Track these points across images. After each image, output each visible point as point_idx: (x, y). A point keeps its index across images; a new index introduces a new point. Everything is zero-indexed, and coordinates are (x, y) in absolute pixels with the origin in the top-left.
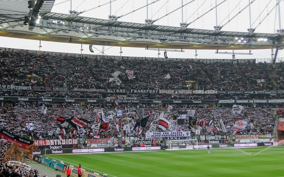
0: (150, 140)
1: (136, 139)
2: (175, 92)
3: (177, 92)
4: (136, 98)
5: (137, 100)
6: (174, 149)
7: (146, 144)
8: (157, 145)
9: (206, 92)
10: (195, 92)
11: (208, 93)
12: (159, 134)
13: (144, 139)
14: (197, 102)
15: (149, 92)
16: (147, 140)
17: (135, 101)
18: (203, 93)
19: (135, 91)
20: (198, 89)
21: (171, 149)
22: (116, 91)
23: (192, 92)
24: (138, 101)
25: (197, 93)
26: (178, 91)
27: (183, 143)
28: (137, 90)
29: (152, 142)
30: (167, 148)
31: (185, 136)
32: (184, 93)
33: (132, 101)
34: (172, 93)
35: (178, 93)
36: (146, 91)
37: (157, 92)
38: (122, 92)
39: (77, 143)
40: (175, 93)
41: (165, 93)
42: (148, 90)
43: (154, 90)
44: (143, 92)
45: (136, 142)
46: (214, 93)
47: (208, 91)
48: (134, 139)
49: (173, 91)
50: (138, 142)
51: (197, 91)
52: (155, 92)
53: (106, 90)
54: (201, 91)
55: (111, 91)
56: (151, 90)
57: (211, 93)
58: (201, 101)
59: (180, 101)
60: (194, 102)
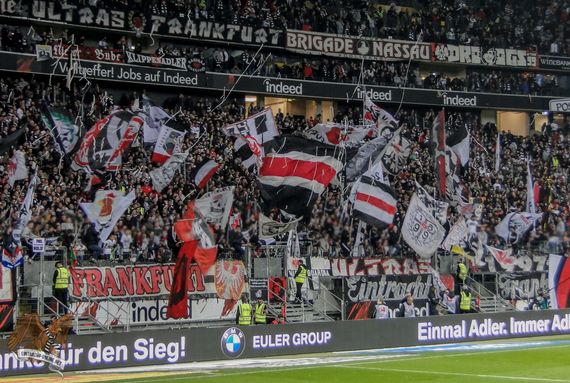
1: (341, 270)
2: (356, 45)
3: (364, 50)
4: (181, 63)
5: (189, 74)
9: (489, 58)
10: (444, 53)
11: (501, 62)
14: (458, 101)
15: (237, 35)
17: (179, 80)
18: (477, 60)
19: (175, 28)
20: (456, 42)
22: (76, 17)
23: (433, 55)
24: (192, 82)
25: (452, 59)
26: (370, 44)
28: (183, 22)
32: (399, 55)
33: (166, 78)
34: (343, 51)
35: (370, 53)
36: (225, 33)
37: (275, 41)
38: (106, 23)
39: (9, 297)
40: (356, 52)
41: (314, 49)
42: (237, 28)
43: (262, 30)
44: (211, 37)
45: (354, 288)
46: (522, 63)
47: (500, 51)
48: (330, 272)
49: (348, 44)
50: (363, 286)
51: (451, 48)
52: (270, 37)
53: (26, 8)
54: (468, 48)
55: (51, 16)
56: (250, 29)
57: (509, 63)
58: (475, 99)
59: (386, 91)
60: (446, 102)
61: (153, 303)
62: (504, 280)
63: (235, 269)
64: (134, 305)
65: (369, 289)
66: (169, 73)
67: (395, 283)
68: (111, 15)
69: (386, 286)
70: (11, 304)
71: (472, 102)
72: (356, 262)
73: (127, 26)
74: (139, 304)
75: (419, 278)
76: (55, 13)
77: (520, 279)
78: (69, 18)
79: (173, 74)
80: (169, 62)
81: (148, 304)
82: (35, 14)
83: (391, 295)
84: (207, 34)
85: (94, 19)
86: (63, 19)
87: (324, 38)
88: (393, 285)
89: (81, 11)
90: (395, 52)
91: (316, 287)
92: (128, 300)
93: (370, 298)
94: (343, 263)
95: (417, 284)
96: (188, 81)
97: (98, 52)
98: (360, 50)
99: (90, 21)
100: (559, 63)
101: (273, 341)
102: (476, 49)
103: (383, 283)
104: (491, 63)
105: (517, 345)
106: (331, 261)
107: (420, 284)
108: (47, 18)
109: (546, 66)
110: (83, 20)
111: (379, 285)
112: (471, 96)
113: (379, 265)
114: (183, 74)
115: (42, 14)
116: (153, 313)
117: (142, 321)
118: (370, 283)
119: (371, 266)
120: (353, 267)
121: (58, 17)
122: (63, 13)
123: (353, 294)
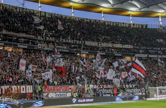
2: (98, 44)
3: (100, 45)
4: (65, 47)
5: (67, 49)
10: (114, 45)
11: (126, 47)
14: (118, 55)
15: (76, 42)
17: (65, 51)
18: (121, 47)
19: (64, 41)
23: (113, 46)
25: (116, 47)
26: (101, 44)
28: (66, 40)
32: (106, 46)
33: (62, 50)
34: (96, 45)
35: (101, 46)
36: (74, 42)
37: (83, 43)
38: (51, 40)
39: (32, 92)
40: (98, 45)
41: (90, 45)
42: (76, 41)
43: (81, 41)
44: (71, 42)
46: (130, 47)
47: (126, 45)
48: (93, 87)
49: (97, 44)
50: (99, 90)
51: (116, 44)
52: (82, 43)
53: (36, 37)
54: (120, 45)
55: (41, 38)
56: (78, 41)
57: (127, 47)
58: (121, 54)
59: (104, 53)
60: (115, 55)
61: (59, 93)
62: (126, 89)
63: (75, 87)
64: (56, 94)
66: (63, 49)
68: (52, 38)
70: (33, 93)
71: (120, 55)
72: (98, 85)
73: (55, 40)
74: (57, 93)
76: (42, 38)
77: (130, 89)
78: (44, 39)
79: (64, 49)
80: (63, 47)
81: (58, 93)
82: (38, 38)
83: (105, 92)
84: (70, 42)
85: (49, 39)
86: (43, 39)
87: (92, 43)
88: (105, 90)
89: (47, 38)
90: (106, 45)
91: (91, 90)
92: (55, 93)
94: (96, 86)
95: (110, 90)
96: (67, 51)
97: (50, 45)
98: (99, 45)
99: (48, 39)
100: (137, 47)
101: (82, 101)
102: (121, 45)
103: (103, 90)
104: (124, 47)
105: (129, 102)
106: (93, 85)
108: (40, 39)
109: (134, 48)
110: (47, 39)
112: (120, 54)
113: (103, 86)
114: (65, 49)
115: (39, 38)
116: (59, 95)
117: (57, 97)
118: (101, 90)
119: (101, 86)
120: (98, 86)
121: (42, 39)
122: (43, 38)
123: (98, 92)
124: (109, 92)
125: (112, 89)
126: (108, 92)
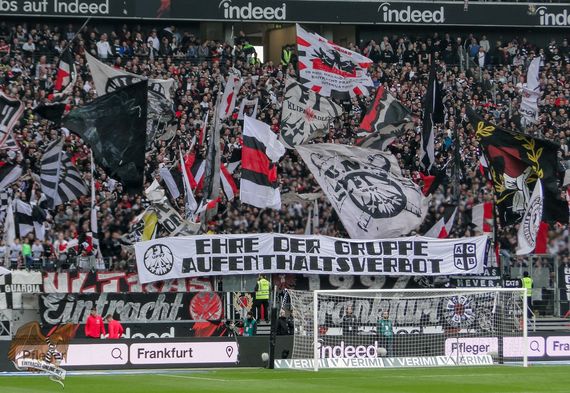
0: (170, 297)
1: (59, 285)
6: (342, 360)
7: (136, 328)
8: (220, 332)
12: (241, 253)
13: (122, 283)
16: (144, 298)
17: (79, 8)
21: (316, 363)
24: (100, 9)
27: (425, 321)
29: (184, 313)
30: (286, 355)
31: (448, 268)
33: (58, 6)
45: (55, 308)
48: (42, 287)
50: (69, 306)
59: (435, 8)
65: (79, 310)
67: (121, 303)
69: (106, 307)
72: (83, 277)
75: (162, 297)
83: (116, 317)
88: (115, 305)
93: (80, 320)
94: (63, 278)
95: (161, 303)
96: (93, 8)
103: (101, 302)
106: (44, 275)
107: (163, 304)
111: (95, 306)
113: (122, 280)
118: (81, 303)
119: (107, 281)
120: (78, 282)
123: (53, 315)
124: (154, 320)
125: (179, 299)
126: (144, 320)
